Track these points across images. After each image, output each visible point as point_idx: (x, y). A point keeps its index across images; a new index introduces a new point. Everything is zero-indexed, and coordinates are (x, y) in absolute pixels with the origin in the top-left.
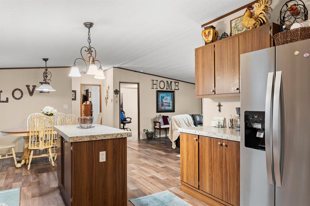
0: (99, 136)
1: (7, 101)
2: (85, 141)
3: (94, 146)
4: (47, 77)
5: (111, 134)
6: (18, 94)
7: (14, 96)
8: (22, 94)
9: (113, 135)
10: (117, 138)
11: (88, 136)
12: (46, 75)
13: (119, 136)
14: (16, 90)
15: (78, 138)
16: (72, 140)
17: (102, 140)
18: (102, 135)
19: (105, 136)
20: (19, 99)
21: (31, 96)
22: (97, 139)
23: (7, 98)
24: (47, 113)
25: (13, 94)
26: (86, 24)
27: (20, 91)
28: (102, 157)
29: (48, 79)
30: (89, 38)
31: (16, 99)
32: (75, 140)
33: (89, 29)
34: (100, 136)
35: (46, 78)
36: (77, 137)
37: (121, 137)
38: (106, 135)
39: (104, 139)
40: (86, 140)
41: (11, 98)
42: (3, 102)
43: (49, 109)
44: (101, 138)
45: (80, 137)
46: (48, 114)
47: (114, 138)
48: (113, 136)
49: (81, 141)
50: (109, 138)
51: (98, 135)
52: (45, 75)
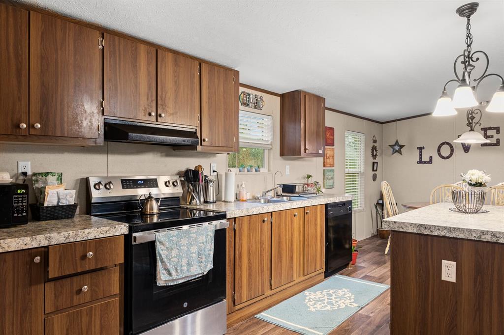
0: (437, 228)
1: (430, 162)
2: (408, 231)
3: (429, 246)
4: (473, 118)
5: (467, 230)
6: (446, 151)
7: (440, 154)
8: (452, 150)
9: (470, 231)
10: (481, 239)
11: (416, 224)
12: (472, 116)
13: (488, 238)
14: (443, 144)
15: (397, 225)
16: (386, 226)
17: (444, 237)
18: (445, 227)
19: (450, 229)
20: (448, 158)
21: (465, 152)
22: (433, 234)
23: (431, 158)
24: (470, 182)
25: (439, 151)
26: (461, 11)
27: (449, 145)
28: (449, 271)
29: (475, 123)
30: (469, 36)
31: (443, 158)
32: (392, 227)
33: (468, 17)
34: (439, 229)
35: (472, 121)
36: (395, 222)
37: (495, 240)
38: (454, 228)
39: (448, 236)
40: (410, 230)
41: (436, 158)
42: (425, 162)
43: (475, 175)
44: (442, 234)
45: (400, 223)
46: (473, 183)
47: (474, 239)
48: (472, 235)
49: (401, 230)
50: (461, 236)
51: (435, 226)
52: (470, 116)
